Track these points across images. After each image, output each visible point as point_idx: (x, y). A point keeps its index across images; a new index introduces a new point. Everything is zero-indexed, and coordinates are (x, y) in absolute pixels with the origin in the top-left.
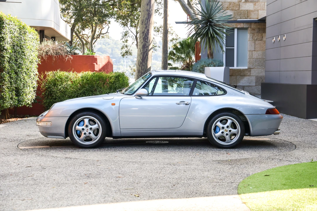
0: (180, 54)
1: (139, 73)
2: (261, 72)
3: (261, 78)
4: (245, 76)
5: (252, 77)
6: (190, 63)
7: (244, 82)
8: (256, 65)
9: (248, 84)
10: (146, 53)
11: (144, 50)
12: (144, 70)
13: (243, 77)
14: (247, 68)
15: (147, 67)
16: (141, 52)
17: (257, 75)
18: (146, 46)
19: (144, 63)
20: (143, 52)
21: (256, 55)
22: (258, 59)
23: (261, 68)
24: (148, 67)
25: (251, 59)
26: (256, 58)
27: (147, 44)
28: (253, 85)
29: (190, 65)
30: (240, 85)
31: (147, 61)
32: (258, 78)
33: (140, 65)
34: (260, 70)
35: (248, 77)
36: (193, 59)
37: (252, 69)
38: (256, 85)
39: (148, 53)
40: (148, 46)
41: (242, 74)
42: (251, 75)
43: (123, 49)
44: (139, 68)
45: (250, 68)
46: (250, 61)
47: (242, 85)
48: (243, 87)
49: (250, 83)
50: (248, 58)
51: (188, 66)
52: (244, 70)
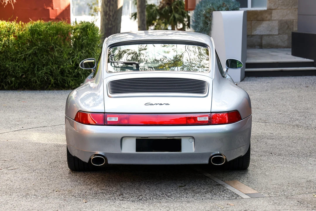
1: (106, 16)
2: (287, 14)
3: (287, 24)
4: (263, 20)
5: (274, 22)
7: (262, 30)
8: (279, 5)
9: (268, 33)
12: (112, 11)
13: (261, 21)
14: (265, 9)
15: (117, 7)
17: (281, 19)
19: (113, 1)
23: (287, 9)
28: (275, 34)
30: (257, 34)
32: (284, 25)
33: (107, 4)
34: (285, 11)
35: (267, 22)
37: (274, 11)
38: (279, 34)
41: (259, 18)
42: (273, 18)
44: (105, 9)
45: (271, 9)
47: (259, 34)
48: (261, 37)
49: (270, 31)
51: (169, 2)
52: (262, 12)
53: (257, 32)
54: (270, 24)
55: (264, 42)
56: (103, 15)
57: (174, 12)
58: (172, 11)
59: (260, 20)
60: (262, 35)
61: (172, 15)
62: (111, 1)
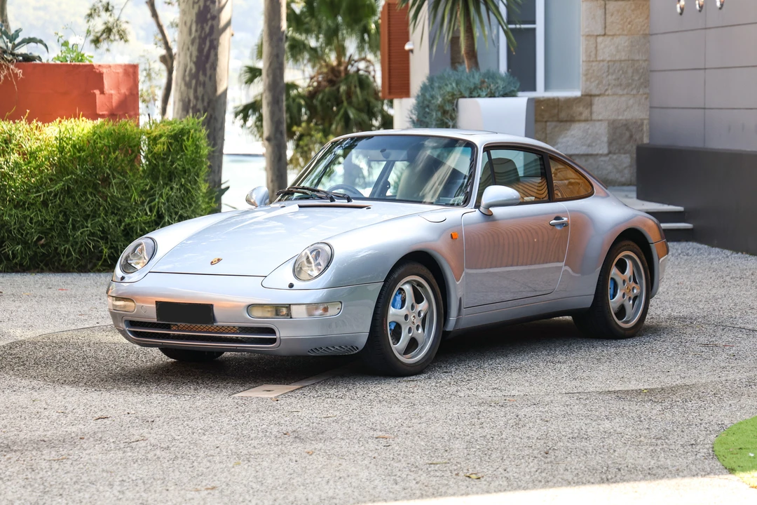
0: (301, 34)
1: (187, 112)
2: (627, 108)
3: (628, 129)
4: (572, 120)
5: (597, 124)
6: (342, 68)
7: (570, 143)
8: (609, 85)
9: (583, 150)
10: (212, 42)
11: (202, 28)
12: (203, 100)
13: (568, 124)
14: (578, 93)
15: (215, 90)
16: (190, 33)
17: (613, 117)
18: (209, 16)
19: (205, 74)
20: (200, 37)
21: (609, 49)
22: (618, 64)
23: (627, 94)
24: (220, 90)
25: (594, 64)
26: (609, 59)
27: (211, 6)
28: (601, 152)
29: (343, 75)
31: (214, 67)
32: (620, 132)
33: (190, 81)
34: (623, 99)
35: (582, 125)
36: (348, 55)
37: (597, 98)
38: (610, 153)
39: (218, 40)
40: (215, 13)
41: (563, 115)
42: (595, 117)
43: (96, 18)
44: (185, 95)
45: (591, 96)
46: (588, 70)
49: (589, 146)
50: (583, 61)
51: (334, 79)
52: (570, 102)
54: (589, 129)
56: (178, 109)
57: (345, 104)
58: (342, 102)
59: (566, 121)
62: (201, 73)
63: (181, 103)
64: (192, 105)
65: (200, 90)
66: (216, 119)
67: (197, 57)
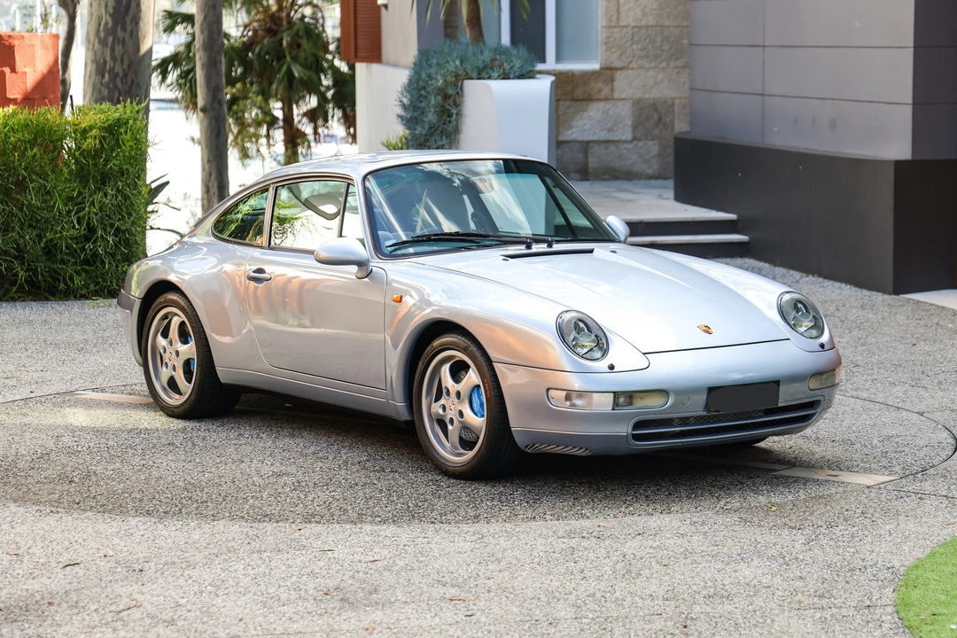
2: (655, 84)
3: (656, 110)
4: (589, 99)
5: (620, 104)
7: (587, 127)
8: (634, 56)
9: (603, 136)
12: (122, 62)
13: (585, 103)
14: (596, 66)
15: (138, 49)
17: (639, 95)
19: (124, 29)
21: (633, 12)
22: (644, 31)
23: (655, 67)
24: (144, 49)
25: (616, 30)
26: (633, 24)
28: (624, 138)
30: (572, 137)
31: (136, 21)
32: (650, 116)
33: (106, 37)
34: (651, 73)
35: (602, 104)
37: (619, 72)
38: (634, 139)
41: (579, 93)
42: (616, 95)
44: (99, 55)
45: (611, 69)
46: (608, 37)
47: (580, 139)
48: (586, 146)
49: (610, 130)
50: (602, 27)
51: (274, 27)
52: (587, 77)
53: (572, 134)
54: (609, 109)
55: (593, 162)
57: (288, 58)
58: (285, 57)
59: (582, 100)
60: (588, 142)
61: (284, 69)
62: (119, 28)
63: (95, 65)
64: (108, 68)
65: (119, 49)
66: (138, 85)
67: (114, 8)
